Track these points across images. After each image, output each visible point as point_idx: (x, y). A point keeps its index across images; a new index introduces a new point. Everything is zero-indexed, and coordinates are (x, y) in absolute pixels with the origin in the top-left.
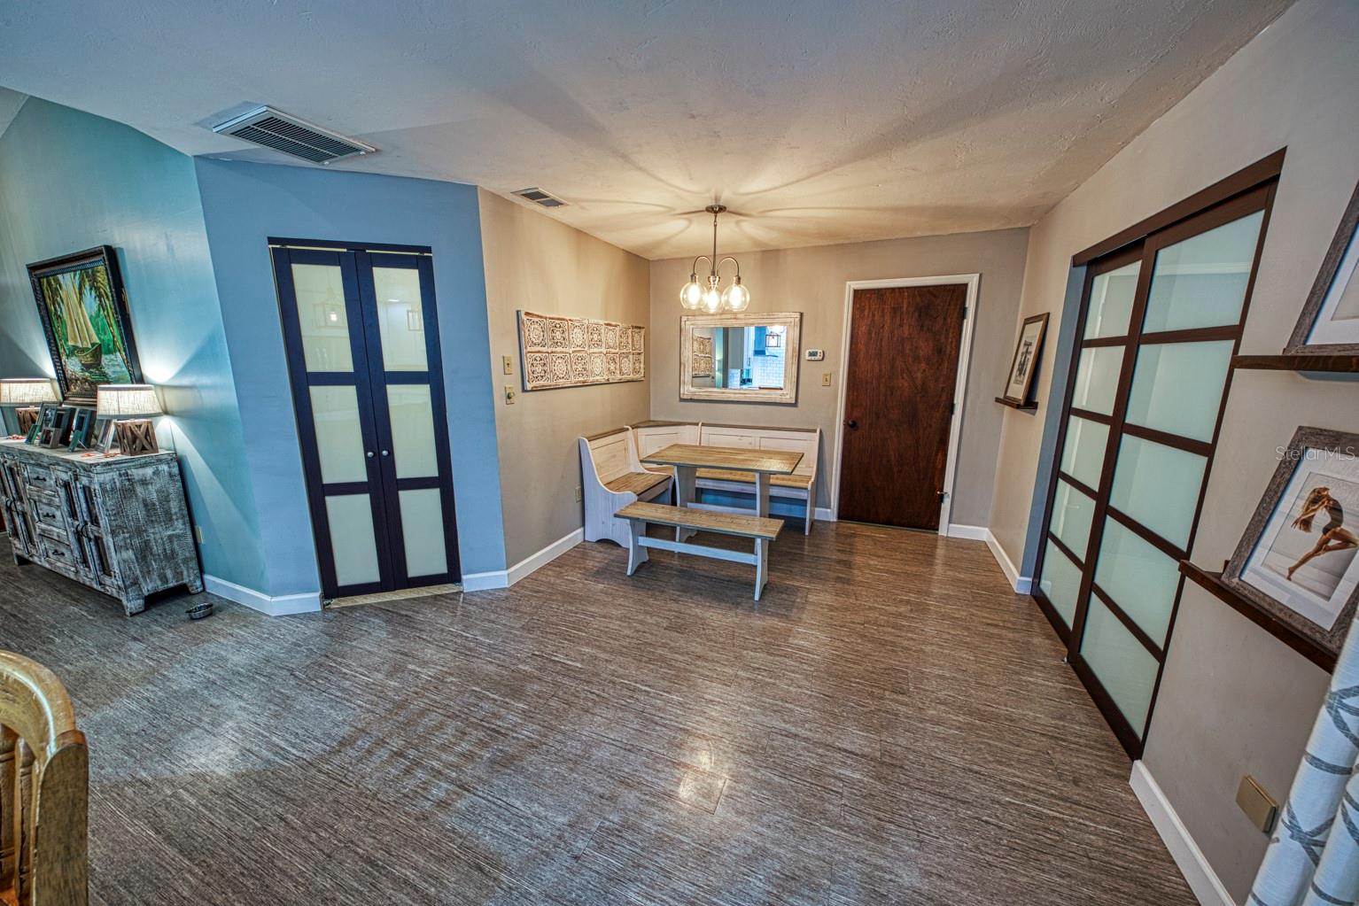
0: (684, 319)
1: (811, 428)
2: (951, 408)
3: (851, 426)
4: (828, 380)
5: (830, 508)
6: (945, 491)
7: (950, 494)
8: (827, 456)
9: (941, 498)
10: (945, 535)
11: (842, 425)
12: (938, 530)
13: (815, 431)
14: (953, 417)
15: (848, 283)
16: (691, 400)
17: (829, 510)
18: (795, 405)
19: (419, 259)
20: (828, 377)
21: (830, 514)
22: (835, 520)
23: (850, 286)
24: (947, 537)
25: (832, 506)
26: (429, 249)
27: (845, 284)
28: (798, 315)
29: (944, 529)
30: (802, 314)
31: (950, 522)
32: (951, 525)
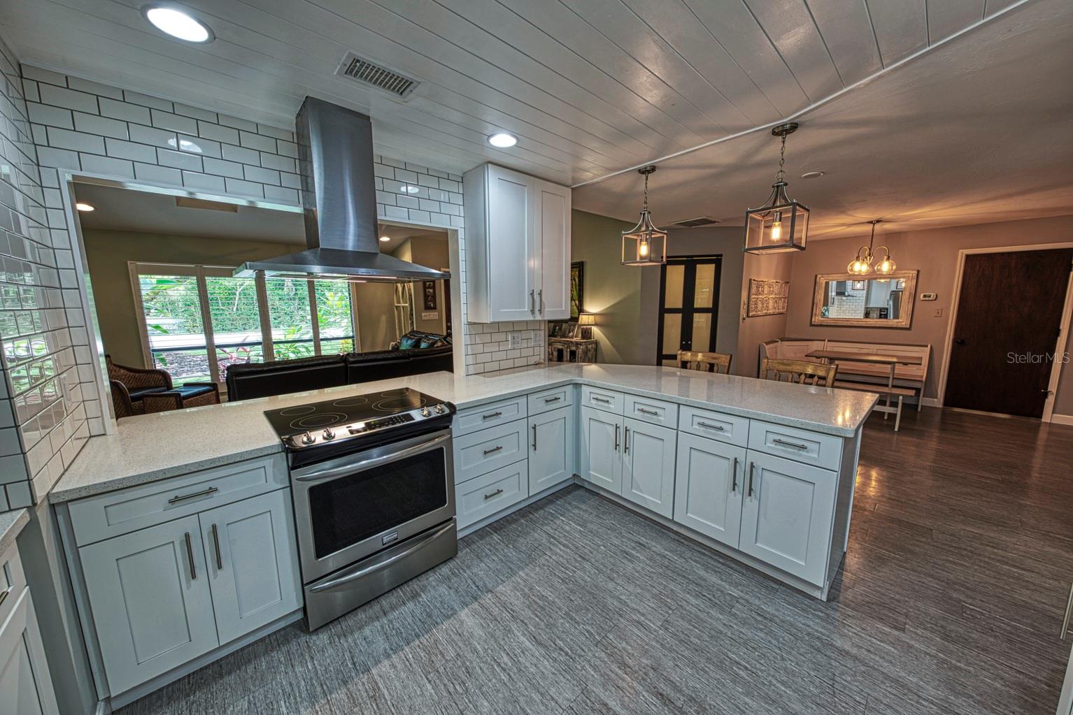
0: (819, 276)
1: (924, 344)
2: (1057, 332)
3: (958, 343)
4: (941, 313)
5: (936, 398)
6: (1049, 390)
7: (1054, 391)
8: (936, 363)
9: (1046, 395)
10: (1049, 421)
11: (951, 341)
12: (1041, 418)
13: (927, 346)
14: (1059, 338)
15: (961, 251)
16: (821, 325)
17: (935, 400)
18: (909, 329)
19: (717, 261)
20: (940, 311)
21: (938, 402)
22: (941, 406)
23: (962, 253)
24: (1050, 423)
25: (939, 396)
26: (721, 255)
27: (958, 251)
28: (915, 272)
29: (1047, 417)
30: (918, 271)
31: (1053, 412)
32: (1055, 415)
